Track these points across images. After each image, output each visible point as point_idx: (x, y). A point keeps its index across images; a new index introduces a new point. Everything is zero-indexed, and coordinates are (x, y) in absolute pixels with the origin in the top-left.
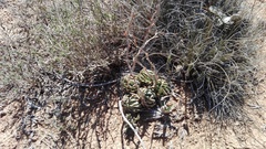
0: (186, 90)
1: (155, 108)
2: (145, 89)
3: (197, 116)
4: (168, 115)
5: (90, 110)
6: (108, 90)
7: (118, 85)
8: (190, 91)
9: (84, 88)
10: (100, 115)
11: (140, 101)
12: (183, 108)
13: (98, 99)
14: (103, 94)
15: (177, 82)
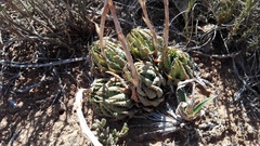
0: (223, 74)
1: (162, 110)
2: (140, 65)
3: (251, 129)
4: (191, 123)
5: (22, 115)
6: (63, 76)
7: (84, 66)
8: (230, 76)
9: (16, 70)
10: (41, 127)
11: (128, 94)
12: (222, 110)
13: (43, 94)
14: (53, 84)
15: (204, 60)
